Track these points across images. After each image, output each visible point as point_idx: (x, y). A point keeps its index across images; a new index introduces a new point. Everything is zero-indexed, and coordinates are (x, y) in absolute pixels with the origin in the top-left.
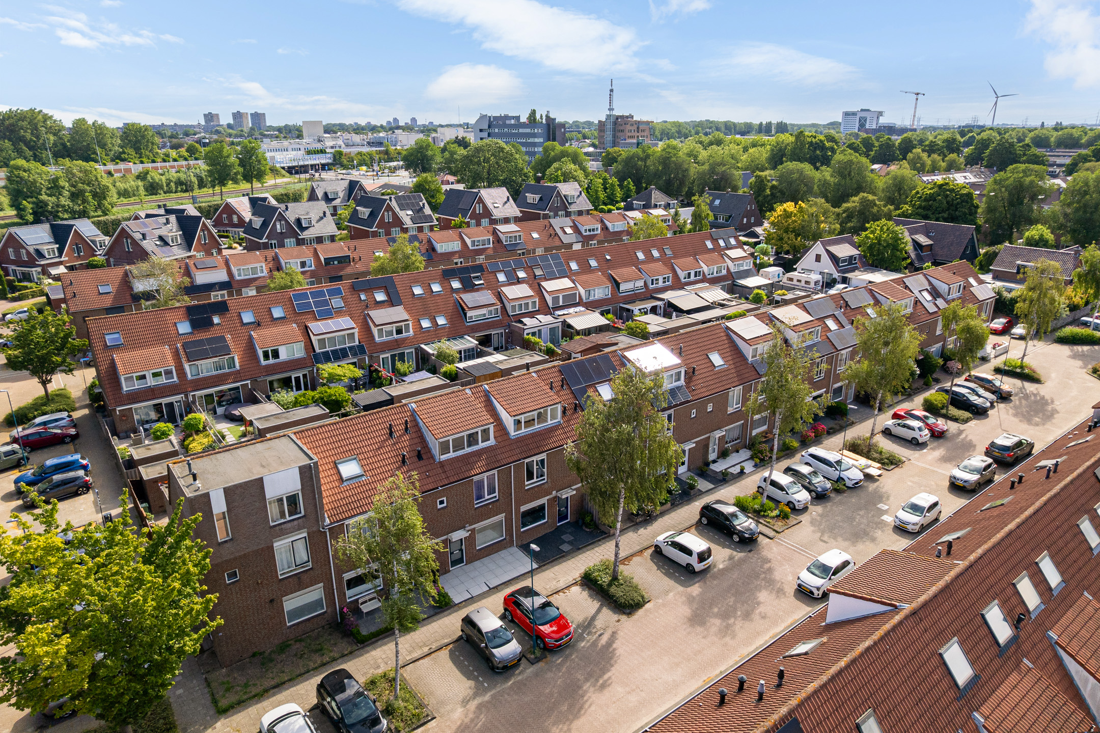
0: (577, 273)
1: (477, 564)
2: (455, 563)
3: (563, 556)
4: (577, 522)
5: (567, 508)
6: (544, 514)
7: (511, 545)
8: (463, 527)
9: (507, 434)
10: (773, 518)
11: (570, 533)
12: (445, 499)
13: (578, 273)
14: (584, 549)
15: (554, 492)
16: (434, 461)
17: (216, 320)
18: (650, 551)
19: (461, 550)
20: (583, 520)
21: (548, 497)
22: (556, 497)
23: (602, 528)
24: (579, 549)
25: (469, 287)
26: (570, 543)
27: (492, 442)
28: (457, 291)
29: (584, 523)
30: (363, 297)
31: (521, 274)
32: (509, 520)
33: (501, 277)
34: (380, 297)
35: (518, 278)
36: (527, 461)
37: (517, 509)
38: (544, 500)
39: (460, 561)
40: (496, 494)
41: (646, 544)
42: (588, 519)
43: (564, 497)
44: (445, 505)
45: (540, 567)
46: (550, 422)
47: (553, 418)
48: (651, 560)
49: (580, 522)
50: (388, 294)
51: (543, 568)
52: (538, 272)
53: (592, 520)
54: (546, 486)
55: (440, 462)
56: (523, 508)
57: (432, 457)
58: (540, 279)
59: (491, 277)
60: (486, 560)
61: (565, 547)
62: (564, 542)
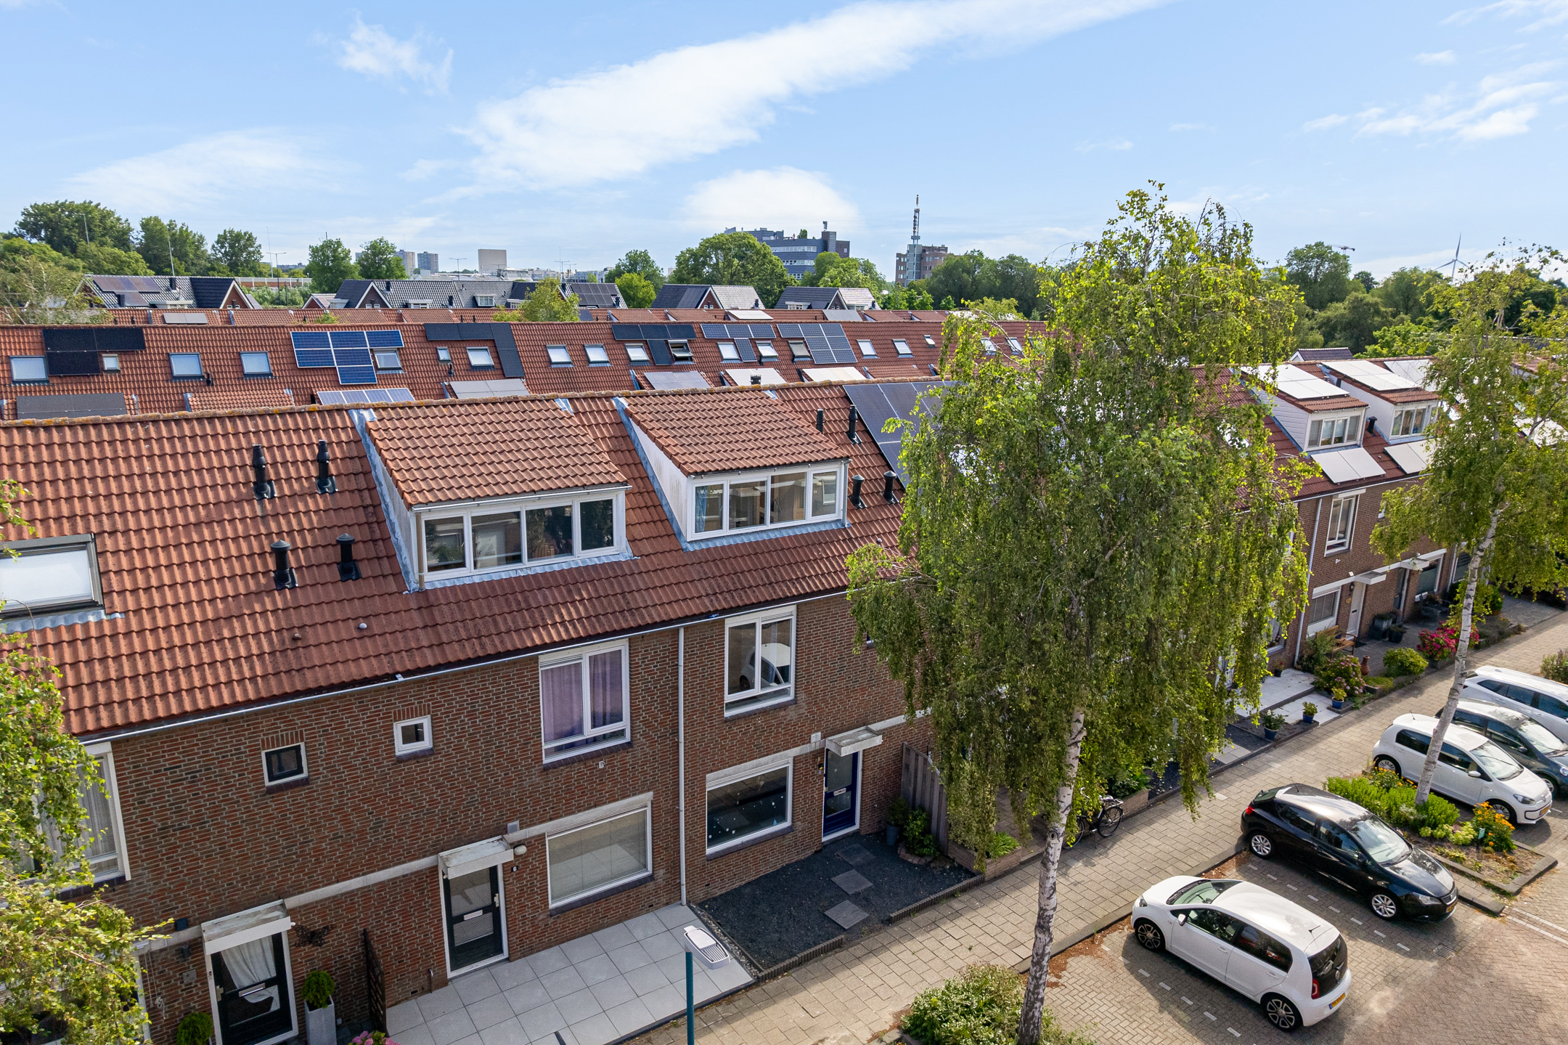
0: (871, 362)
1: (549, 958)
2: (464, 955)
3: (839, 946)
4: (880, 835)
5: (852, 789)
6: (782, 804)
7: (671, 896)
8: (499, 831)
9: (674, 534)
10: (1464, 846)
11: (859, 868)
12: (426, 722)
13: (874, 361)
14: (907, 924)
15: (816, 737)
16: (402, 585)
17: (110, 362)
18: (1118, 938)
19: (492, 909)
20: (901, 829)
21: (795, 751)
22: (822, 752)
23: (959, 856)
24: (890, 922)
25: (663, 360)
26: (861, 900)
27: (619, 550)
28: (638, 365)
29: (902, 838)
30: (443, 355)
31: (767, 351)
32: (664, 815)
33: (728, 351)
34: (480, 358)
35: (761, 357)
36: (732, 622)
37: (696, 782)
38: (782, 761)
39: (490, 945)
40: (625, 724)
41: (1102, 913)
42: (915, 826)
43: (846, 751)
44: (427, 743)
45: (758, 982)
46: (810, 518)
47: (818, 508)
48: (1132, 969)
49: (892, 834)
50: (497, 356)
51: (771, 986)
52: (799, 351)
53: (926, 831)
54: (792, 714)
55: (422, 593)
56: (718, 780)
57: (398, 574)
58: (803, 363)
59: (708, 348)
60: (579, 948)
61: (847, 914)
62: (842, 895)
